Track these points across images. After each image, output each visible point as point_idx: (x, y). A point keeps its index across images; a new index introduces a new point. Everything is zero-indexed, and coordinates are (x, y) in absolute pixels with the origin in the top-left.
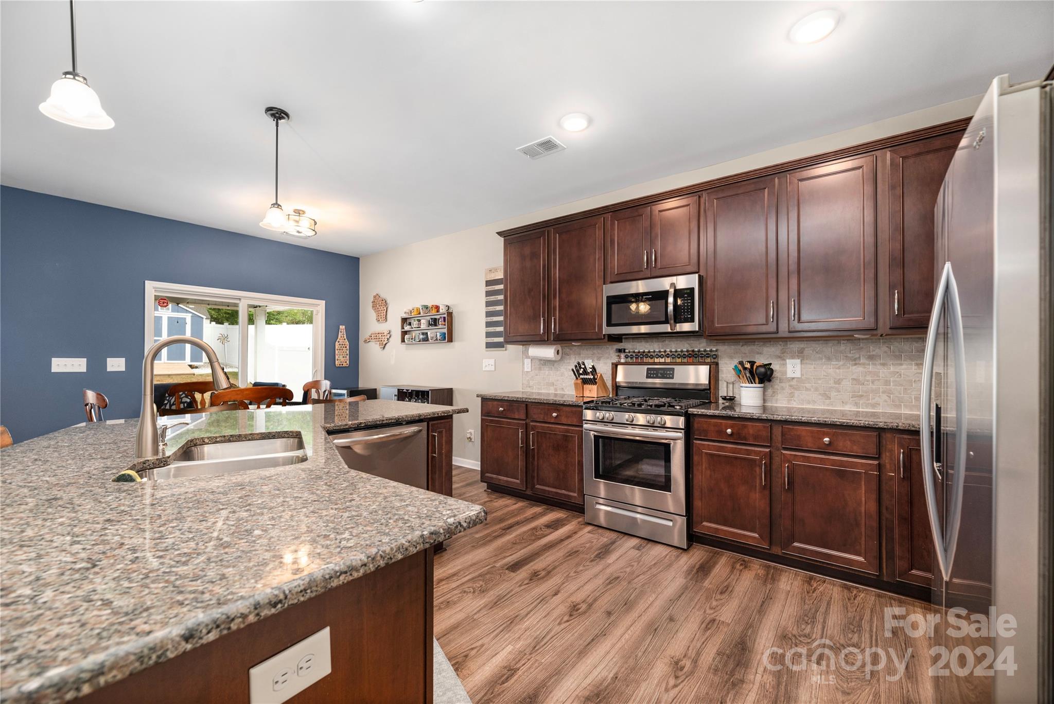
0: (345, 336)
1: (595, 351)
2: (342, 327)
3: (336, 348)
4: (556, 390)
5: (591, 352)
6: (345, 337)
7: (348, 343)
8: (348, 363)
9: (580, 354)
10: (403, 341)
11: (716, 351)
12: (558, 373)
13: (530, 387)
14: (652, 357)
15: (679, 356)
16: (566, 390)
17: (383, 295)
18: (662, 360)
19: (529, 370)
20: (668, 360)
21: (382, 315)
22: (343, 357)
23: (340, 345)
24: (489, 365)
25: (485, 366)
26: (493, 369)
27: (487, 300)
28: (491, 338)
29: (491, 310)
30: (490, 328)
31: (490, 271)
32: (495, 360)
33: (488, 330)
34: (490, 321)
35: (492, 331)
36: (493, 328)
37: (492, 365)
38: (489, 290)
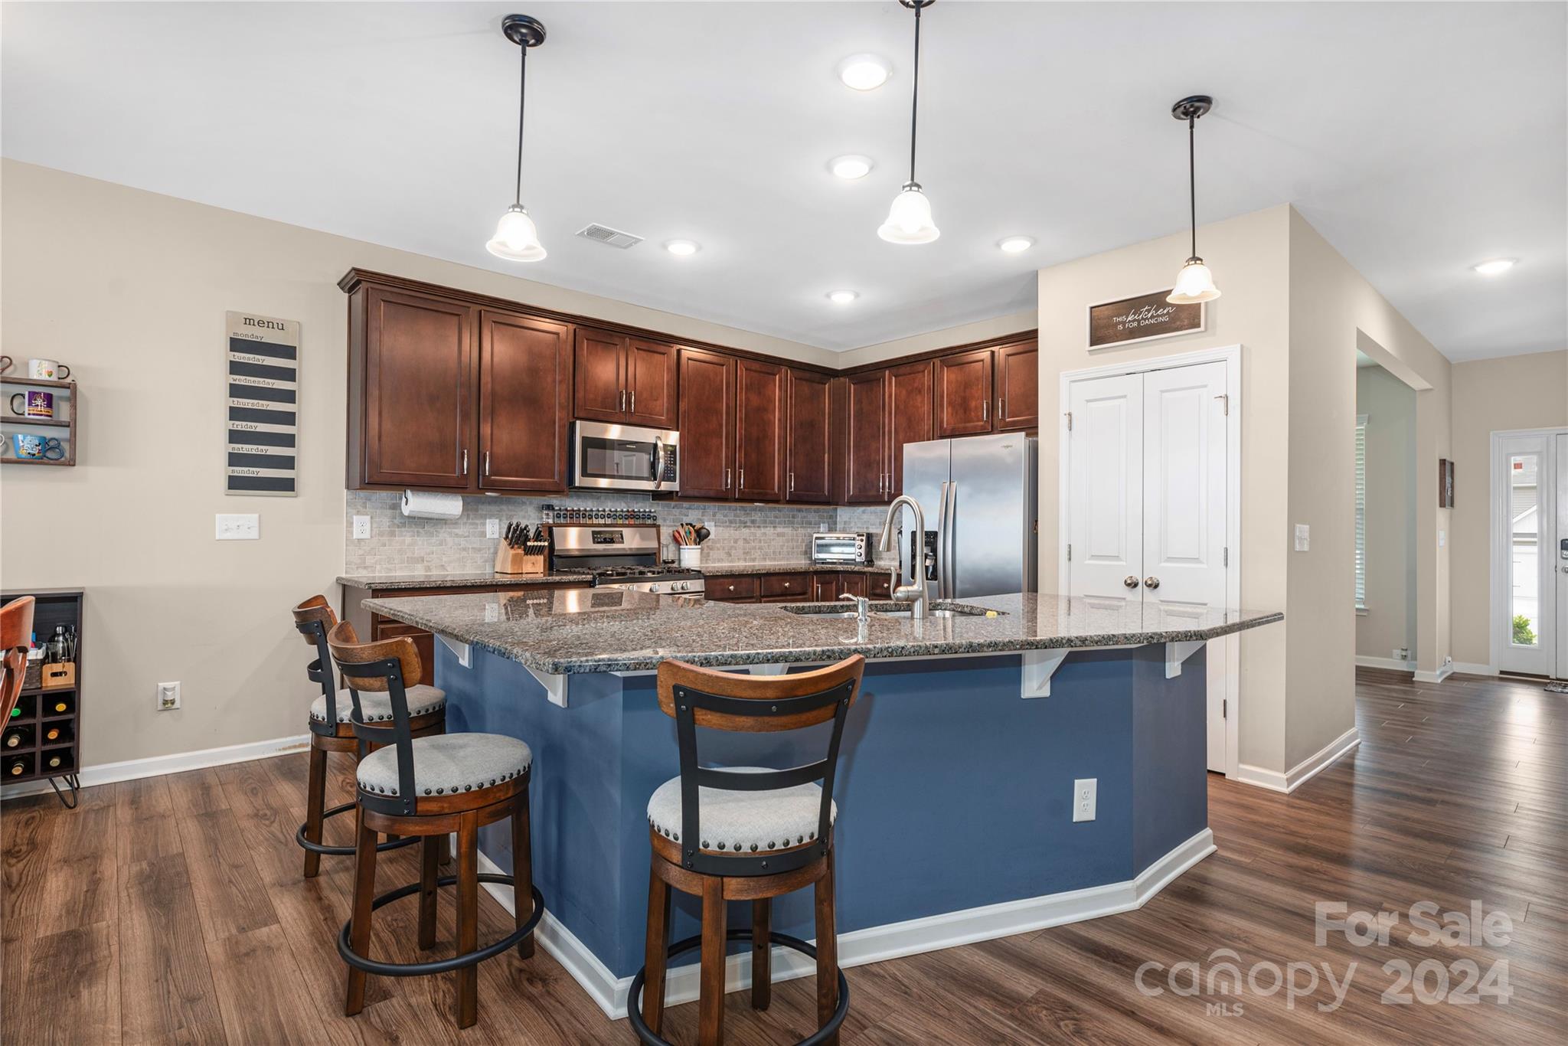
1: (504, 507)
4: (428, 569)
5: (497, 508)
9: (477, 510)
11: (655, 512)
12: (434, 540)
13: (365, 568)
14: (590, 517)
15: (621, 517)
16: (448, 568)
18: (602, 521)
19: (367, 535)
20: (609, 521)
24: (241, 527)
25: (226, 530)
26: (254, 534)
27: (234, 382)
28: (246, 469)
29: (250, 407)
30: (243, 446)
31: (248, 321)
32: (260, 516)
33: (236, 451)
34: (244, 429)
35: (254, 452)
36: (255, 447)
37: (249, 528)
38: (242, 361)
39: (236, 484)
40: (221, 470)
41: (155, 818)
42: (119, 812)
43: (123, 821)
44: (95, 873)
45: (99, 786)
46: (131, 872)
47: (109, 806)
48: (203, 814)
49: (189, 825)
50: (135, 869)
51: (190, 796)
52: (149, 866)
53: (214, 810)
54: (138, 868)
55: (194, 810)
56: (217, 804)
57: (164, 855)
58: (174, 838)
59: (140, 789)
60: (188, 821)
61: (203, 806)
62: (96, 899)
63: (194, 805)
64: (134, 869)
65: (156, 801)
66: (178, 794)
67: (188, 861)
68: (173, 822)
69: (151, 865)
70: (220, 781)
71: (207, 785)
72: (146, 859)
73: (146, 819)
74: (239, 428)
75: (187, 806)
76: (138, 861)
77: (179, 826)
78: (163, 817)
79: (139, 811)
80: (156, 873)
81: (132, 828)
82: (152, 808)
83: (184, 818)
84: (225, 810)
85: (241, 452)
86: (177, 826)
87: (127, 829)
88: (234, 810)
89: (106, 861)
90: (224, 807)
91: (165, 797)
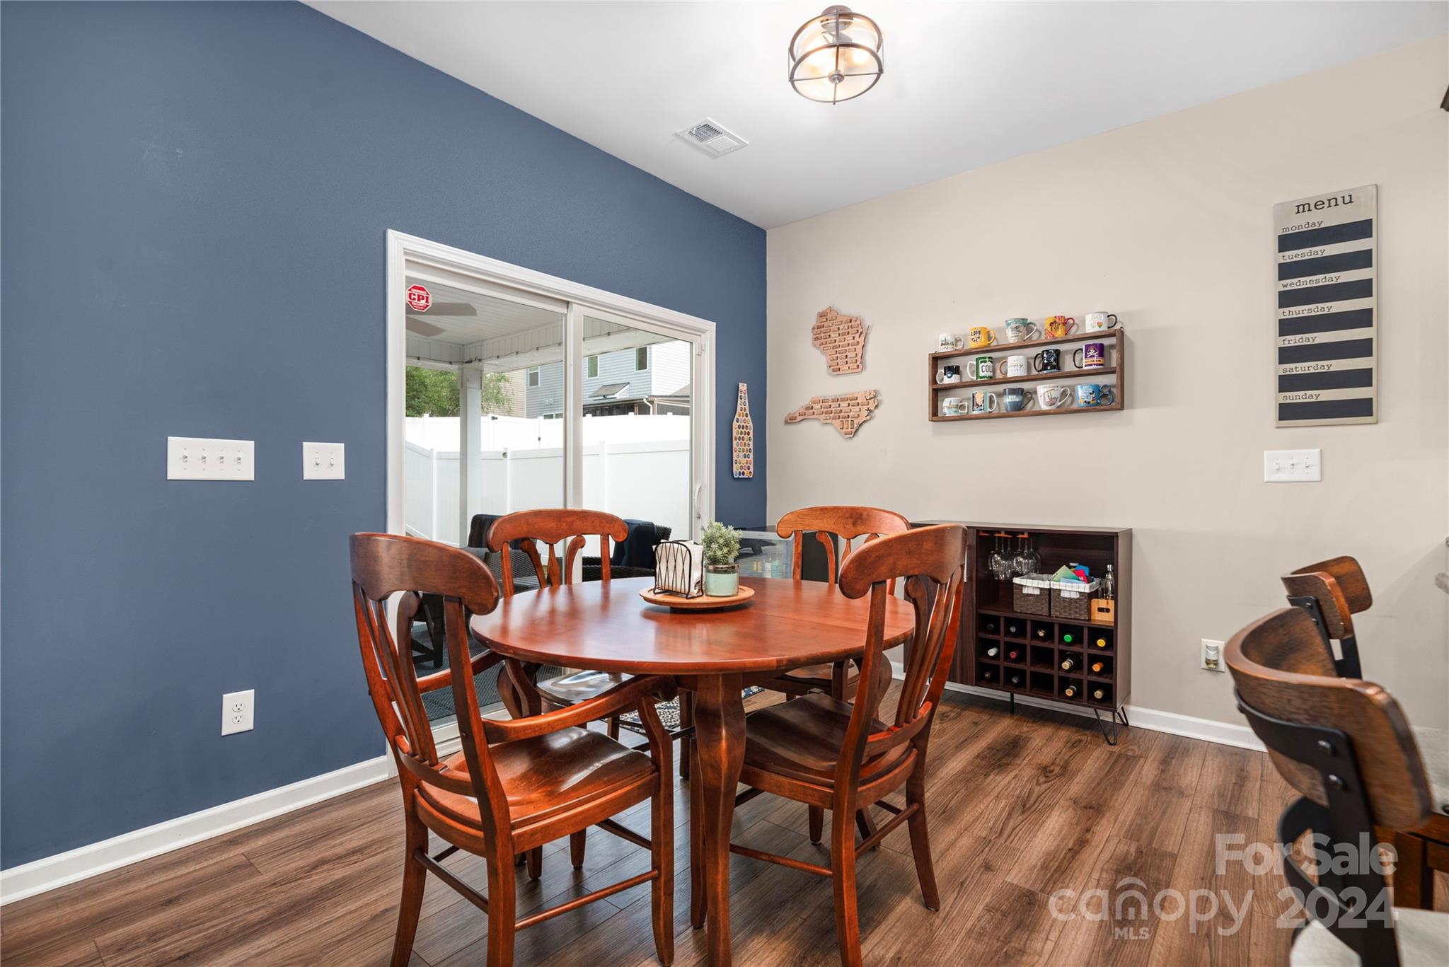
0: (747, 407)
2: (743, 387)
3: (734, 434)
6: (747, 411)
7: (751, 424)
8: (752, 470)
10: (935, 412)
17: (847, 308)
21: (849, 355)
22: (745, 456)
23: (739, 427)
24: (1296, 466)
25: (1278, 470)
26: (1314, 474)
27: (1285, 289)
28: (1301, 393)
29: (1306, 314)
30: (1297, 365)
31: (1302, 208)
32: (1321, 451)
33: (1288, 373)
34: (1298, 344)
35: (1312, 371)
36: (1313, 364)
37: (1307, 467)
38: (1295, 260)
39: (1288, 413)
40: (1271, 398)
41: (1174, 792)
42: (1146, 768)
43: (1144, 780)
44: (1088, 830)
45: (1146, 729)
46: (1117, 849)
47: (1141, 757)
48: (1223, 811)
49: (1202, 818)
50: (1123, 848)
51: (1221, 779)
52: (1136, 852)
53: (1238, 812)
54: (1126, 848)
55: (1216, 802)
56: (1244, 804)
57: (1157, 847)
58: (1178, 829)
59: (1177, 748)
60: (1203, 813)
61: (1228, 801)
62: (1071, 865)
63: (1219, 793)
64: (1121, 848)
65: (1185, 770)
66: (1210, 770)
67: (1177, 869)
68: (1189, 804)
69: (1139, 852)
70: (1262, 776)
71: (1245, 774)
72: (1138, 841)
73: (1165, 789)
74: (1292, 344)
75: (1211, 792)
76: (1130, 839)
77: (1191, 815)
78: (1182, 794)
79: (1163, 776)
80: (1138, 866)
81: (1147, 792)
82: (1176, 777)
83: (1201, 808)
84: (1249, 818)
85: (1295, 373)
86: (1189, 814)
87: (1142, 792)
88: (1261, 824)
89: (1104, 822)
90: (1250, 814)
91: (1195, 769)
